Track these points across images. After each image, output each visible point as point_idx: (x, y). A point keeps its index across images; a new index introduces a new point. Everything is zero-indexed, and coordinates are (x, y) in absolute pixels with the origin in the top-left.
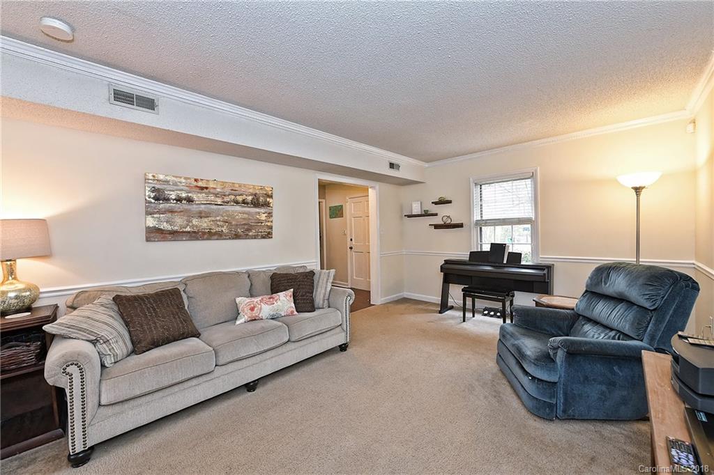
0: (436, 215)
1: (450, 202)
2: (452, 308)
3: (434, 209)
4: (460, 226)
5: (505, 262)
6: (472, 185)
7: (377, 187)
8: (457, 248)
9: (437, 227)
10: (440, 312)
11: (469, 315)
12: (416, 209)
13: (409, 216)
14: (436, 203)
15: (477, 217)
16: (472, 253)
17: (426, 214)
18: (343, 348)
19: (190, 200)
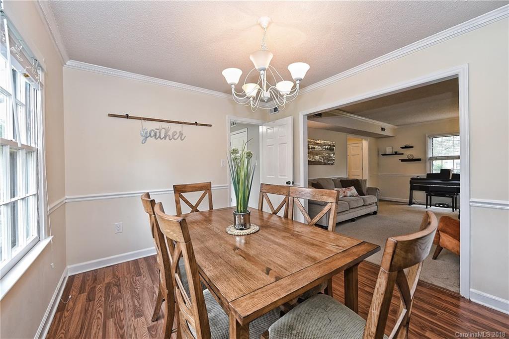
0: (403, 154)
1: (412, 147)
2: (414, 204)
3: (401, 151)
4: (419, 160)
5: (451, 178)
6: (427, 138)
7: (369, 140)
8: (417, 171)
9: (403, 160)
10: (409, 205)
11: (428, 206)
12: (389, 151)
13: (383, 155)
14: (402, 148)
15: (430, 155)
16: (428, 174)
17: (396, 153)
18: (375, 213)
19: (314, 148)
